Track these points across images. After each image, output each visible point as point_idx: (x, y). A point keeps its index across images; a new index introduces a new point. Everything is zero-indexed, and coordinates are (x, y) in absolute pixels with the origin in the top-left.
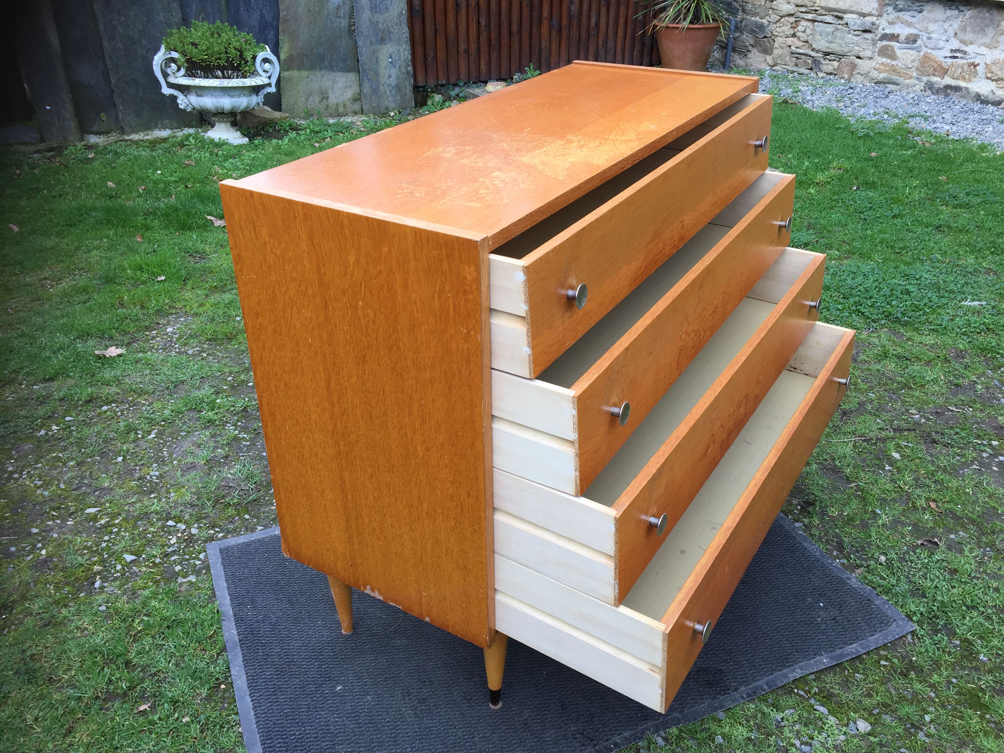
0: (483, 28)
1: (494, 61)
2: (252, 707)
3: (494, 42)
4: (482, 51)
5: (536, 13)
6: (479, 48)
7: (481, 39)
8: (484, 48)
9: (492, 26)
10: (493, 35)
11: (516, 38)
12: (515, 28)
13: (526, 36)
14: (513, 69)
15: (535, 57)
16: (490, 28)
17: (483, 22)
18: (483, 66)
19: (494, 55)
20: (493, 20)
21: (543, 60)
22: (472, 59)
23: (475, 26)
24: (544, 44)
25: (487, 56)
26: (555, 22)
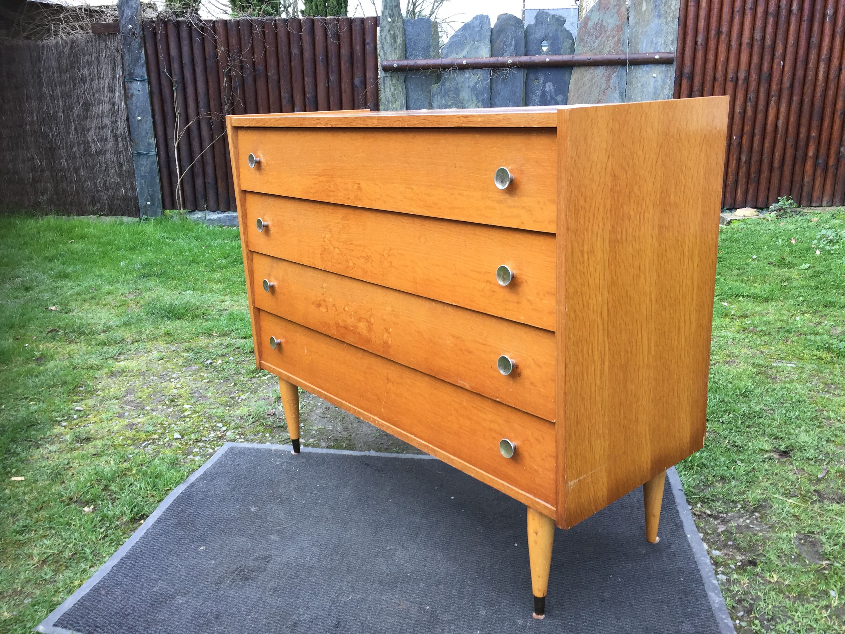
0: (743, 163)
1: (751, 192)
2: (141, 536)
3: (752, 176)
4: (740, 183)
5: (800, 153)
6: (737, 181)
7: (740, 173)
8: (742, 180)
9: (753, 162)
10: (753, 170)
11: (776, 174)
12: (776, 164)
13: (787, 172)
14: (771, 200)
15: (796, 190)
16: (750, 163)
17: (744, 158)
18: (739, 195)
19: (752, 188)
20: (755, 158)
21: (804, 194)
22: (729, 189)
23: (735, 161)
24: (806, 179)
25: (744, 187)
26: (820, 161)
